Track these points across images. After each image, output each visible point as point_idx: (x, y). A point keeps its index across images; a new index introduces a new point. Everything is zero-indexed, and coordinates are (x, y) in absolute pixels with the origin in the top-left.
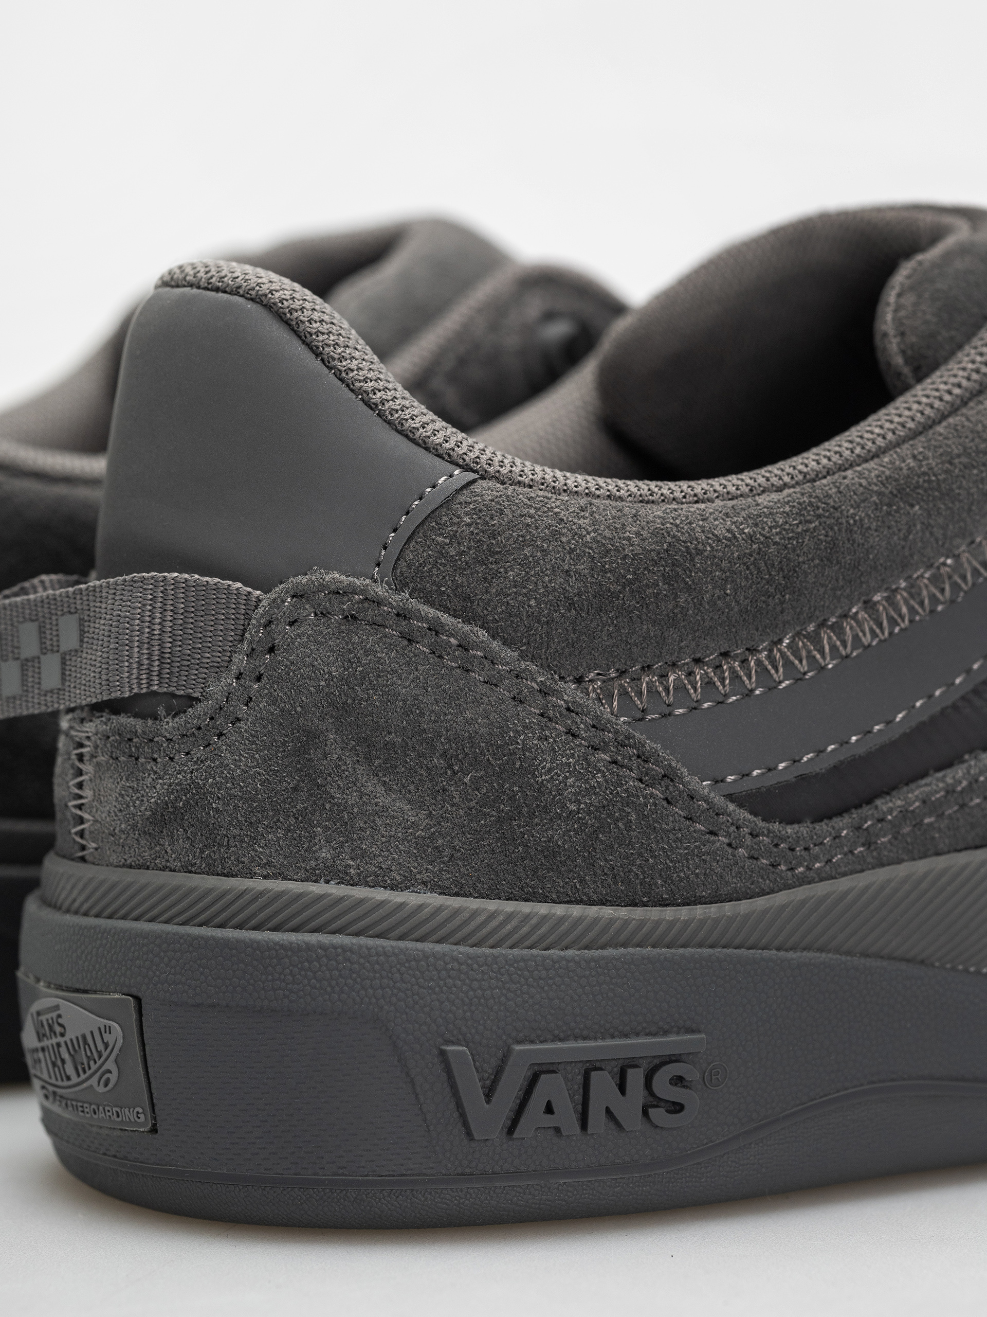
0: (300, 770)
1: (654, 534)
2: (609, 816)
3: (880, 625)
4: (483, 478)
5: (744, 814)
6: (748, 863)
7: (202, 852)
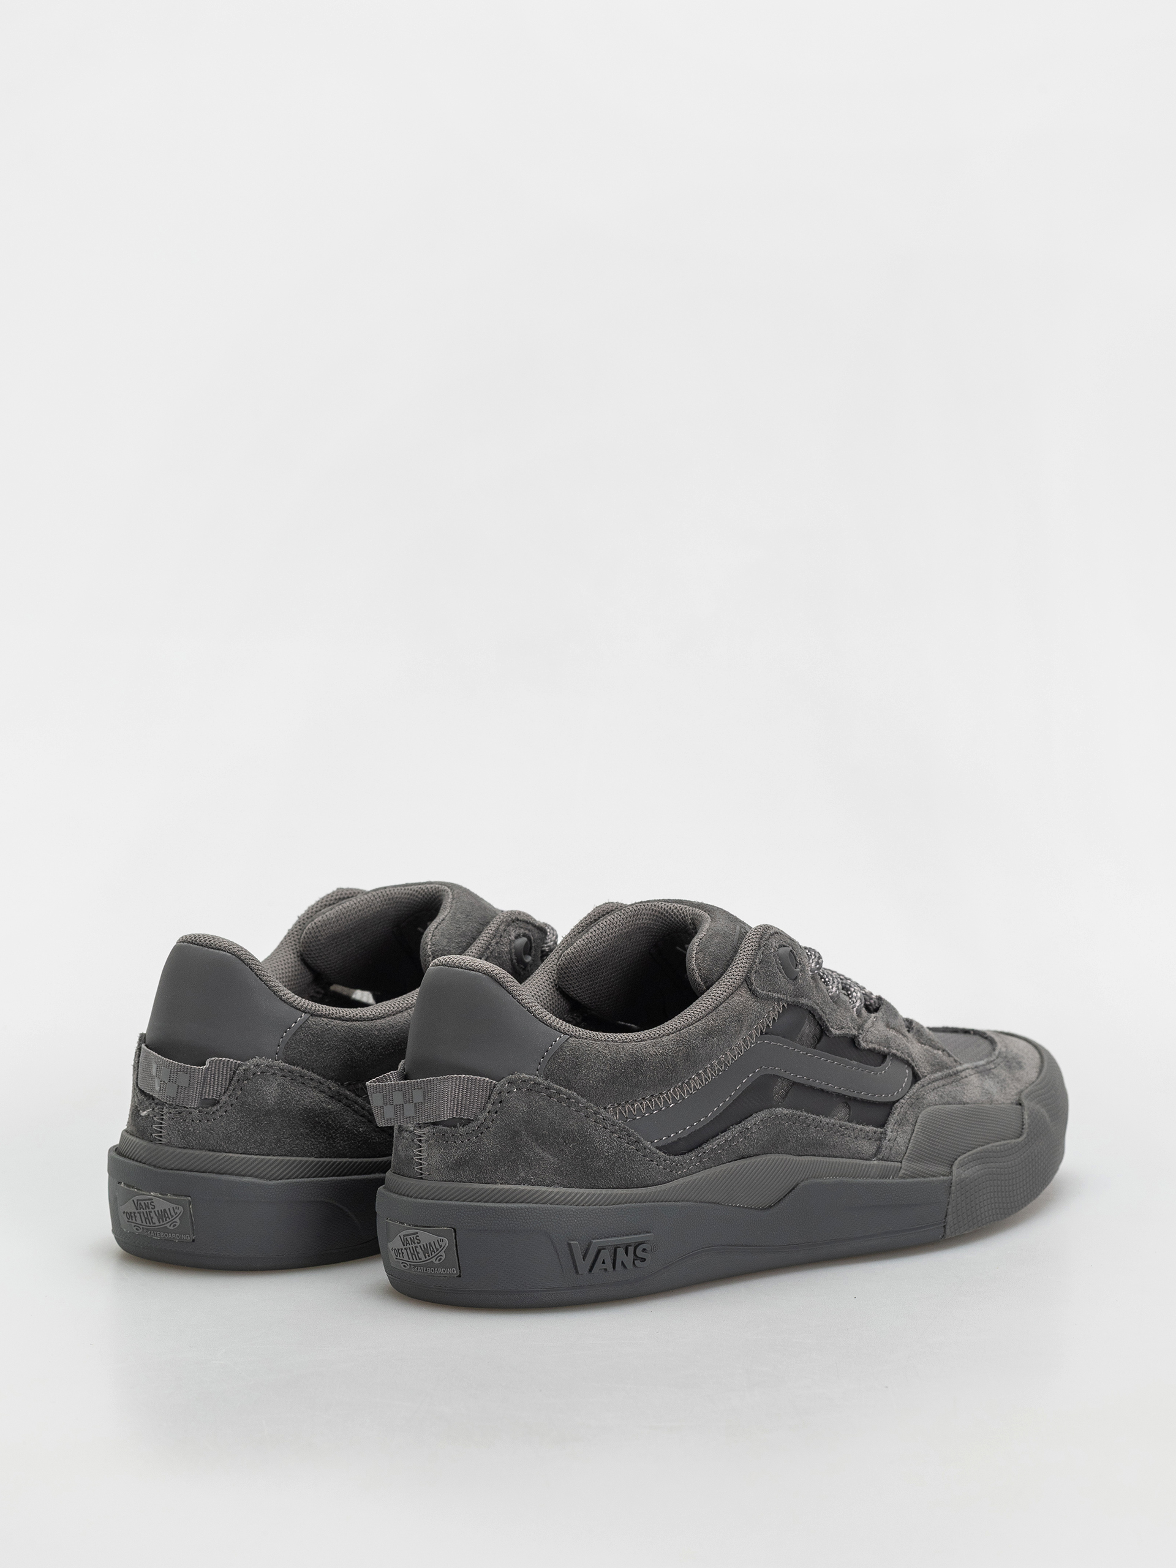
0: (512, 1145)
1: (630, 1054)
2: (619, 1157)
3: (702, 1081)
4: (571, 1037)
5: (661, 1154)
6: (664, 1171)
7: (476, 1175)
